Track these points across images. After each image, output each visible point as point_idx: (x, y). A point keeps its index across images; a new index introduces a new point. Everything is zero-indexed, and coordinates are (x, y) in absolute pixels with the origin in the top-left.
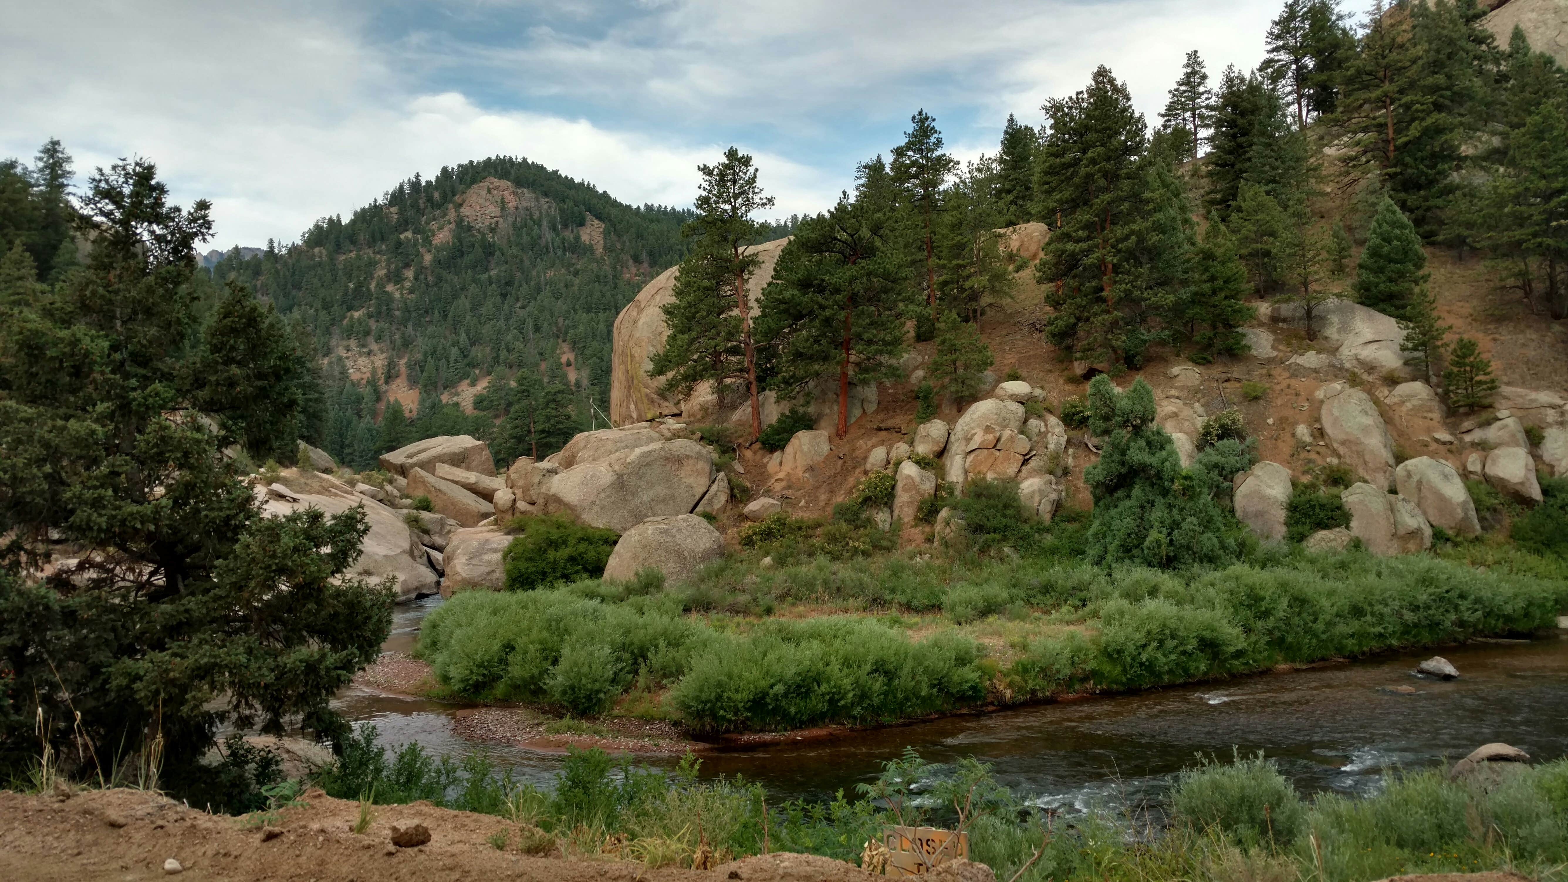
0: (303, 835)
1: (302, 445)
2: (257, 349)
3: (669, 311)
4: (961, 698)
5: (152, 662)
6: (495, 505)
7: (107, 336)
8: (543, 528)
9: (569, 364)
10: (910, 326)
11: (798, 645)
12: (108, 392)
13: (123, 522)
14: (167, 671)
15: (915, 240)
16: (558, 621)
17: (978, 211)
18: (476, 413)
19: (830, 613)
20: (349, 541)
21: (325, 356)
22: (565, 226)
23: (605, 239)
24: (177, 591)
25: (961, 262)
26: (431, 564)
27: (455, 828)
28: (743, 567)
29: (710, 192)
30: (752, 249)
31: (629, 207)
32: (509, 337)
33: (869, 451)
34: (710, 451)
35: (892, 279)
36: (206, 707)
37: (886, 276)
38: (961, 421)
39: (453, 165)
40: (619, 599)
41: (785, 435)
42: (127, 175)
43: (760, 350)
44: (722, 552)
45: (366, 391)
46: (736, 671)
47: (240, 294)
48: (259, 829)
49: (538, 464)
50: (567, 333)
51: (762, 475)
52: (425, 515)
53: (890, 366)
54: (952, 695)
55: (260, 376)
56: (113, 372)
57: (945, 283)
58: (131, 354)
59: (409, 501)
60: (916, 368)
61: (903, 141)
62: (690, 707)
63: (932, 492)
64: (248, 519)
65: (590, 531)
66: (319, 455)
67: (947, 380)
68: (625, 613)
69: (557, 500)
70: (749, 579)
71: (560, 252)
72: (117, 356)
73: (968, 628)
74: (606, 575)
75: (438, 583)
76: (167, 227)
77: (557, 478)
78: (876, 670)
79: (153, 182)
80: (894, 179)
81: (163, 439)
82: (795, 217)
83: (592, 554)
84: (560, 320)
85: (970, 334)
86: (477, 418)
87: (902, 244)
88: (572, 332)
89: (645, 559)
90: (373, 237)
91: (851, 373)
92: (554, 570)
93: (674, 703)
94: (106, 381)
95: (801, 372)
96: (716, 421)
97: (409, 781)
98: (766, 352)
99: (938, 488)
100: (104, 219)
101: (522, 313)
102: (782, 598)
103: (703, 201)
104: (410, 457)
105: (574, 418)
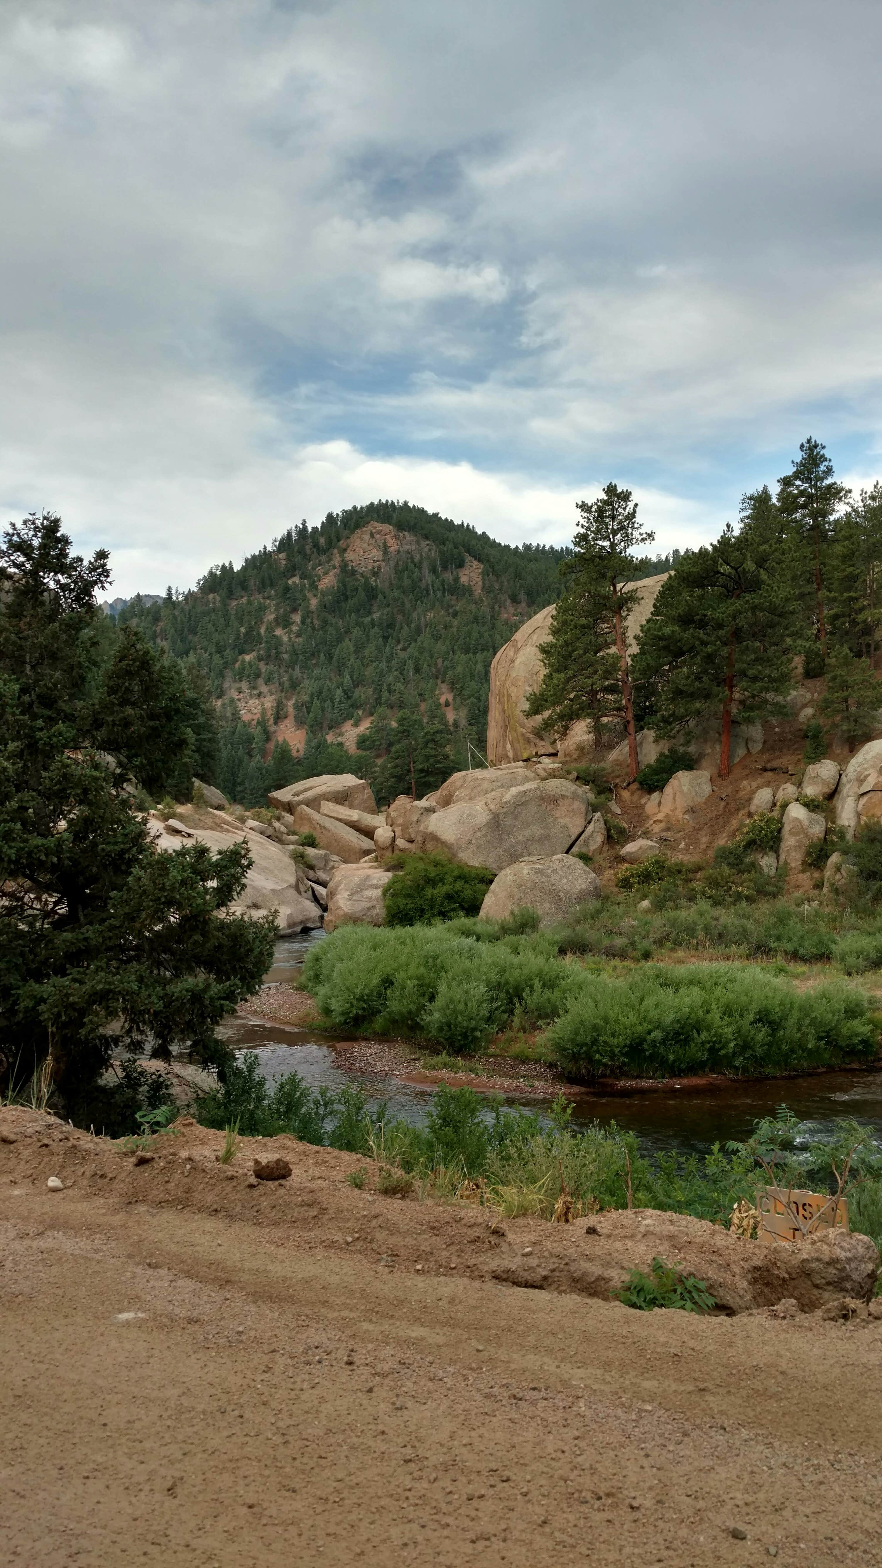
0: (172, 1163)
1: (197, 782)
2: (150, 690)
3: (545, 650)
4: (851, 1052)
5: (54, 986)
6: (376, 842)
7: (18, 680)
8: (421, 866)
9: (447, 704)
10: (798, 662)
11: (676, 991)
12: (18, 732)
13: (30, 853)
14: (67, 995)
15: (803, 573)
16: (435, 958)
17: (872, 540)
18: (360, 752)
19: (711, 960)
20: (233, 875)
21: (219, 697)
22: (445, 568)
23: (483, 580)
24: (78, 919)
25: (853, 594)
26: (316, 899)
27: (316, 1164)
28: (619, 910)
29: (588, 529)
30: (631, 586)
31: (508, 547)
32: (391, 679)
33: (754, 792)
34: (586, 792)
35: (779, 613)
36: (102, 1031)
37: (772, 609)
38: (853, 762)
39: (337, 511)
40: (494, 938)
41: (664, 775)
42: (36, 529)
43: (638, 688)
44: (598, 894)
45: (257, 731)
46: (612, 1015)
47: (132, 637)
48: (133, 1153)
49: (416, 803)
50: (445, 673)
51: (639, 816)
52: (310, 851)
53: (777, 703)
54: (841, 1048)
55: (152, 716)
56: (23, 713)
57: (836, 617)
58: (39, 696)
59: (295, 838)
60: (805, 706)
61: (790, 471)
62: (566, 1049)
63: (822, 836)
64: (140, 853)
65: (466, 869)
66: (213, 793)
67: (838, 718)
68: (501, 952)
69: (434, 838)
70: (626, 922)
71: (439, 594)
72: (26, 698)
73: (859, 979)
74: (482, 913)
75: (322, 918)
76: (70, 576)
77: (435, 816)
78: (760, 1020)
79: (59, 535)
80: (781, 510)
81: (65, 776)
82: (676, 552)
83: (468, 893)
84: (440, 661)
85: (864, 671)
86: (360, 757)
87: (789, 576)
88: (450, 672)
89: (520, 899)
90: (263, 583)
91: (734, 711)
92: (432, 907)
93: (549, 1044)
94: (16, 721)
95: (681, 711)
96: (592, 761)
97: (288, 1110)
98: (644, 690)
99: (828, 831)
100: (17, 571)
101: (403, 655)
102: (660, 942)
103: (581, 539)
104: (297, 794)
105: (452, 757)
